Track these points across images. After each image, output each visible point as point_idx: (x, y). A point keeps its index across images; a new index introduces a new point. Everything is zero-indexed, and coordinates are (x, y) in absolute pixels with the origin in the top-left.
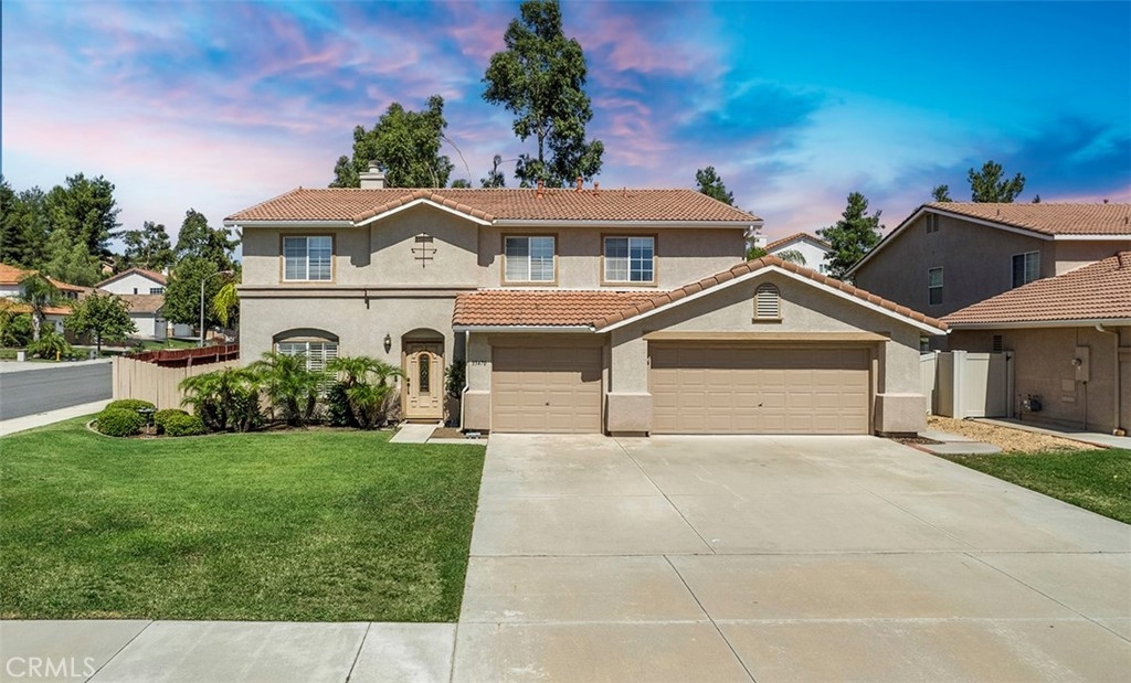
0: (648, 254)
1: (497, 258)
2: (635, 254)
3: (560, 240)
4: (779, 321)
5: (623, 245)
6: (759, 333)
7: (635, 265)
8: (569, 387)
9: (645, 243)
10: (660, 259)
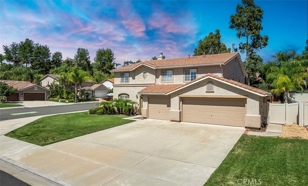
0: (195, 74)
1: (160, 76)
2: (192, 74)
3: (174, 71)
4: (213, 92)
5: (189, 72)
6: (208, 95)
7: (192, 77)
8: (164, 108)
9: (195, 70)
10: (198, 75)
